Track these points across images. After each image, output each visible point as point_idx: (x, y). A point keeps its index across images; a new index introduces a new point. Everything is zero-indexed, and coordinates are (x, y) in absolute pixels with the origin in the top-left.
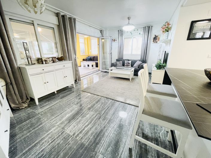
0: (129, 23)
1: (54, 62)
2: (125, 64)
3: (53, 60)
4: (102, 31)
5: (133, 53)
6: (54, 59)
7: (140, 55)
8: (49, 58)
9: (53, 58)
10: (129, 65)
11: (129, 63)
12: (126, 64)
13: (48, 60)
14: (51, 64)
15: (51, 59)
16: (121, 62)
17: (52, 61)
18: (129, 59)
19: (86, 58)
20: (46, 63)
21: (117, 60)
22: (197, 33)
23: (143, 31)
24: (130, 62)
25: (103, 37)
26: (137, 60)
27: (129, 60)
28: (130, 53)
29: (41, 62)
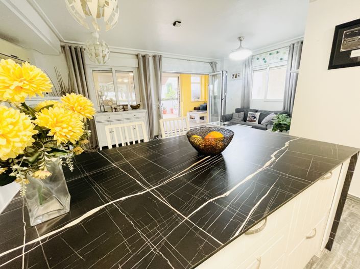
0: (241, 46)
1: (124, 110)
2: (248, 119)
3: (123, 108)
4: (214, 63)
5: (268, 98)
6: (125, 107)
7: (283, 101)
8: (119, 106)
9: (123, 105)
10: (255, 121)
11: (255, 117)
12: (249, 117)
13: (118, 107)
14: (121, 112)
15: (121, 107)
16: (242, 114)
17: (123, 110)
18: (257, 109)
19: (199, 106)
20: (115, 111)
21: (238, 111)
22: (352, 51)
23: (289, 53)
24: (257, 115)
25: (214, 72)
26: (272, 112)
27: (257, 111)
28: (263, 98)
29: (111, 110)
